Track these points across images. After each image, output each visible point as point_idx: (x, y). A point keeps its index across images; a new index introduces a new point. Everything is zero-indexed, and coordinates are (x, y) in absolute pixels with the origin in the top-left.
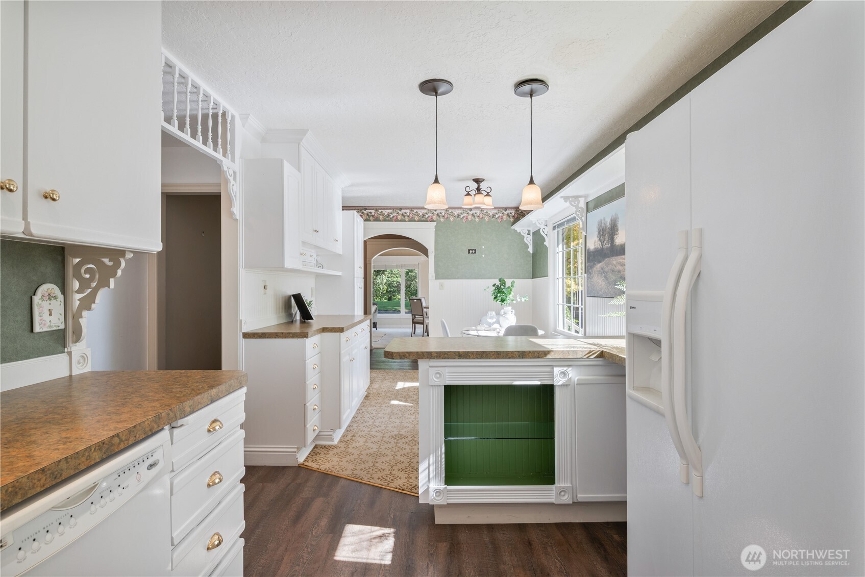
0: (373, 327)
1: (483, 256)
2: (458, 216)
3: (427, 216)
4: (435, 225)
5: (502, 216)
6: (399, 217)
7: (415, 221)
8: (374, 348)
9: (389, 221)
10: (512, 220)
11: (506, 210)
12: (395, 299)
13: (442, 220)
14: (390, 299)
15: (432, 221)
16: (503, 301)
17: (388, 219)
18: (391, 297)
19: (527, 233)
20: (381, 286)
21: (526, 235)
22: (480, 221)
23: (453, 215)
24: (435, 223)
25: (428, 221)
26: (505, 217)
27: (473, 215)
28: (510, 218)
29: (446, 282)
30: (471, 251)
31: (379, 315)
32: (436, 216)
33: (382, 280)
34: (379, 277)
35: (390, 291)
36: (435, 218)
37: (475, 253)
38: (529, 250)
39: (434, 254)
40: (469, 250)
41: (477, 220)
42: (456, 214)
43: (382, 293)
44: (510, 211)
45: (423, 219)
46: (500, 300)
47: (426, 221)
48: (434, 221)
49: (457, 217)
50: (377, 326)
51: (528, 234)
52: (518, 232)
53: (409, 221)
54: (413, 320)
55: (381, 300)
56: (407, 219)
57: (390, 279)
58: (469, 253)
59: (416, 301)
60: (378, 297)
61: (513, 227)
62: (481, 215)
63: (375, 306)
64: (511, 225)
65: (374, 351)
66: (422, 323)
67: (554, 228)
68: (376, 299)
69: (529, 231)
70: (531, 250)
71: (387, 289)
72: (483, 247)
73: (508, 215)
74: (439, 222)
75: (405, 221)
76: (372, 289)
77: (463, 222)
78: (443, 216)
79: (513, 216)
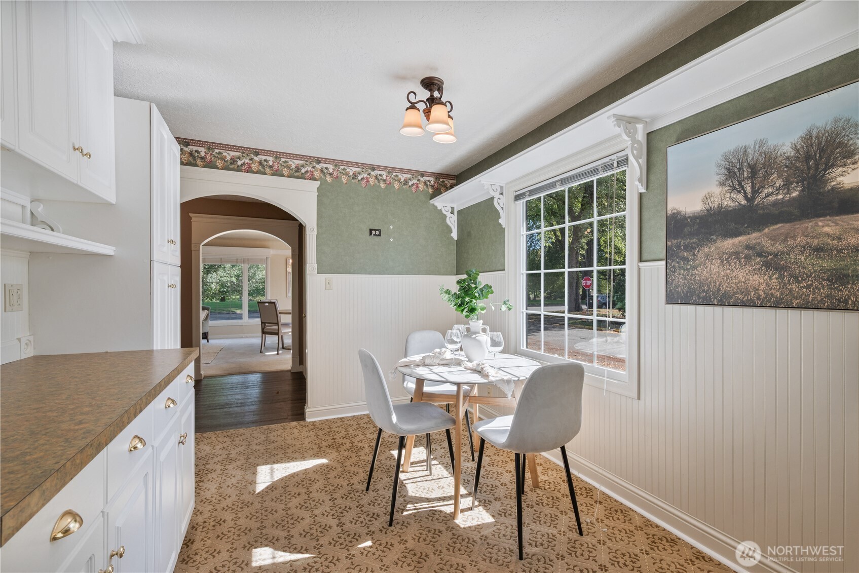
0: (203, 338)
1: (392, 240)
2: (355, 176)
3: (303, 170)
4: (318, 186)
5: (417, 184)
6: (254, 167)
7: (283, 176)
8: (205, 377)
9: (233, 170)
10: (430, 190)
11: (423, 175)
12: (229, 299)
13: (329, 179)
14: (223, 300)
15: (312, 178)
16: (472, 310)
17: (231, 166)
18: (224, 297)
19: (450, 211)
20: (212, 286)
21: (449, 215)
22: (386, 187)
23: (347, 174)
24: (318, 184)
25: (306, 179)
26: (421, 186)
27: (376, 177)
28: (427, 188)
29: (336, 278)
30: (373, 232)
31: (211, 323)
32: (319, 172)
33: (213, 280)
34: (210, 275)
35: (223, 291)
36: (317, 174)
37: (380, 235)
38: (452, 235)
39: (315, 233)
40: (371, 230)
41: (383, 185)
42: (351, 173)
43: (213, 293)
44: (428, 178)
45: (297, 174)
46: (466, 310)
47: (302, 177)
48: (315, 179)
49: (353, 178)
50: (209, 337)
51: (451, 213)
52: (439, 208)
53: (273, 175)
54: (263, 329)
55: (212, 300)
56: (268, 170)
57: (222, 279)
58: (371, 234)
59: (267, 304)
60: (208, 297)
61: (432, 202)
62: (388, 178)
63: (206, 312)
64: (429, 197)
65: (204, 382)
66: (277, 334)
67: (517, 198)
68: (207, 299)
69: (453, 208)
70: (455, 235)
71: (220, 289)
72: (391, 227)
73: (425, 183)
74: (323, 183)
75: (265, 173)
76: (201, 289)
77: (361, 187)
78: (331, 174)
79: (432, 186)
